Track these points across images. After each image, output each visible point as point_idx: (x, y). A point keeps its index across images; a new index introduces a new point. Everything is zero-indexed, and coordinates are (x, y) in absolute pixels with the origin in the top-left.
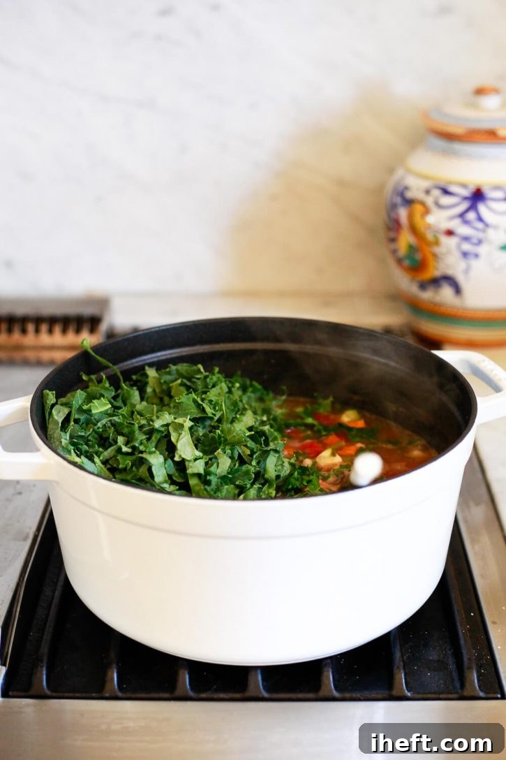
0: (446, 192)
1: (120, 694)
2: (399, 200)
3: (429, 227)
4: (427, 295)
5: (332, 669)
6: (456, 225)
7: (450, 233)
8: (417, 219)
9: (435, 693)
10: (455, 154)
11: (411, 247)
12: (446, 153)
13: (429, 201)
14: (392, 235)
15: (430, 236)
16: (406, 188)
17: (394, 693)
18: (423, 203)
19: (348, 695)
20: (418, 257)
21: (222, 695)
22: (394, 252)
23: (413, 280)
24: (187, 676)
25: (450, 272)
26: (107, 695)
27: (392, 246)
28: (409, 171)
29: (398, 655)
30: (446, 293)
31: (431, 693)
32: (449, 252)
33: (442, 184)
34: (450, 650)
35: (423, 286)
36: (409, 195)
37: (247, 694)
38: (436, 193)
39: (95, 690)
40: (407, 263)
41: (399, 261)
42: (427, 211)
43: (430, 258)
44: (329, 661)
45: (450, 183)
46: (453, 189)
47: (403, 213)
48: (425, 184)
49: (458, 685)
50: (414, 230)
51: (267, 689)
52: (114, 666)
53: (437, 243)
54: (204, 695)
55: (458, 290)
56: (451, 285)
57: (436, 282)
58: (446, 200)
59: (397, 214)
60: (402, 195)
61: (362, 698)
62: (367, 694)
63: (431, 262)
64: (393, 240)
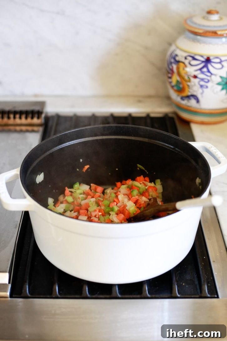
0: (194, 59)
1: (59, 296)
2: (173, 60)
3: (186, 73)
4: (184, 102)
5: (147, 285)
6: (198, 73)
7: (195, 77)
8: (181, 69)
9: (190, 295)
10: (198, 41)
11: (178, 81)
12: (194, 40)
13: (187, 62)
14: (170, 75)
15: (186, 78)
16: (177, 55)
17: (173, 295)
18: (184, 63)
19: (154, 296)
20: (181, 86)
21: (101, 296)
22: (170, 83)
23: (178, 95)
24: (87, 288)
25: (195, 94)
26: (54, 296)
27: (170, 80)
28: (178, 47)
29: (174, 279)
30: (193, 102)
31: (188, 295)
32: (195, 85)
33: (192, 55)
34: (195, 275)
35: (182, 98)
36: (177, 59)
37: (112, 296)
38: (190, 59)
39: (49, 294)
40: (175, 88)
41: (173, 87)
42: (186, 66)
43: (186, 86)
44: (146, 282)
45: (196, 55)
46: (197, 57)
47: (175, 67)
48: (185, 54)
49: (199, 291)
50: (179, 74)
51: (120, 293)
52: (57, 284)
53: (190, 81)
54: (94, 296)
55: (198, 101)
56: (195, 99)
57: (188, 97)
58: (194, 62)
59: (172, 67)
60: (174, 59)
61: (159, 297)
62: (161, 296)
63: (187, 89)
64: (170, 78)
